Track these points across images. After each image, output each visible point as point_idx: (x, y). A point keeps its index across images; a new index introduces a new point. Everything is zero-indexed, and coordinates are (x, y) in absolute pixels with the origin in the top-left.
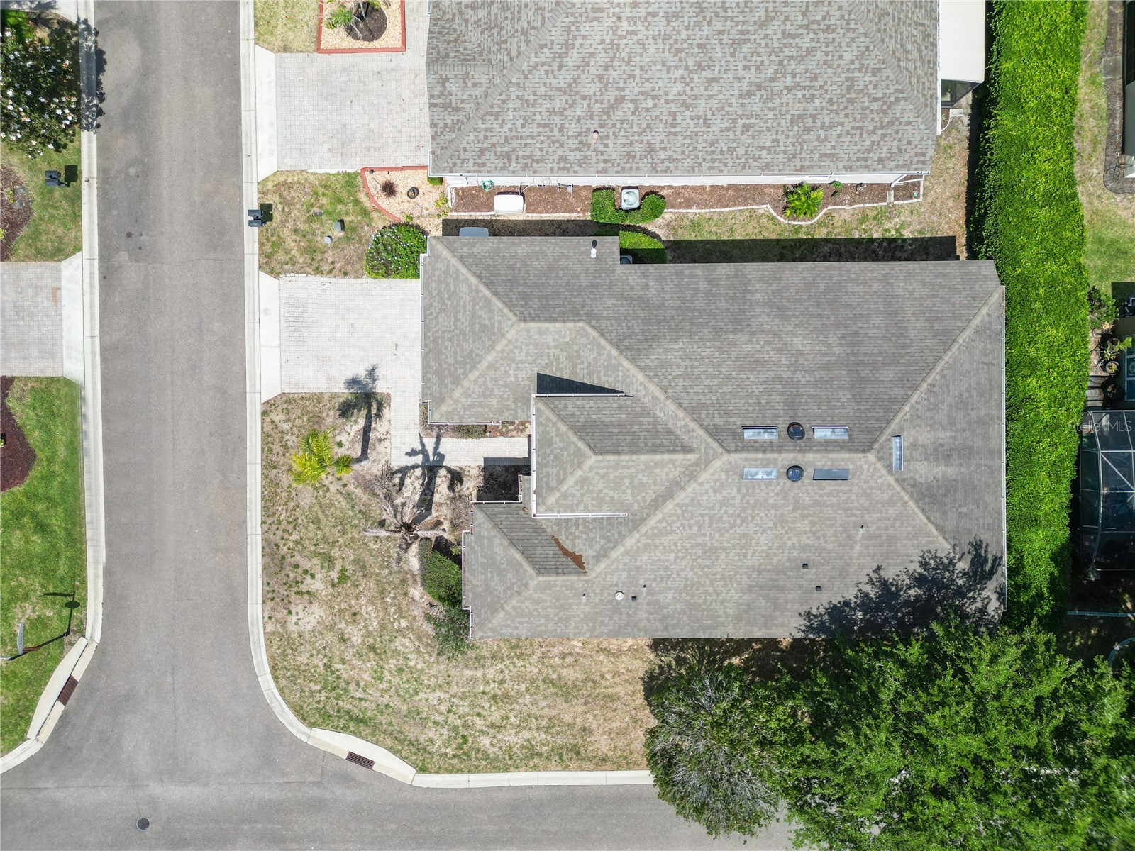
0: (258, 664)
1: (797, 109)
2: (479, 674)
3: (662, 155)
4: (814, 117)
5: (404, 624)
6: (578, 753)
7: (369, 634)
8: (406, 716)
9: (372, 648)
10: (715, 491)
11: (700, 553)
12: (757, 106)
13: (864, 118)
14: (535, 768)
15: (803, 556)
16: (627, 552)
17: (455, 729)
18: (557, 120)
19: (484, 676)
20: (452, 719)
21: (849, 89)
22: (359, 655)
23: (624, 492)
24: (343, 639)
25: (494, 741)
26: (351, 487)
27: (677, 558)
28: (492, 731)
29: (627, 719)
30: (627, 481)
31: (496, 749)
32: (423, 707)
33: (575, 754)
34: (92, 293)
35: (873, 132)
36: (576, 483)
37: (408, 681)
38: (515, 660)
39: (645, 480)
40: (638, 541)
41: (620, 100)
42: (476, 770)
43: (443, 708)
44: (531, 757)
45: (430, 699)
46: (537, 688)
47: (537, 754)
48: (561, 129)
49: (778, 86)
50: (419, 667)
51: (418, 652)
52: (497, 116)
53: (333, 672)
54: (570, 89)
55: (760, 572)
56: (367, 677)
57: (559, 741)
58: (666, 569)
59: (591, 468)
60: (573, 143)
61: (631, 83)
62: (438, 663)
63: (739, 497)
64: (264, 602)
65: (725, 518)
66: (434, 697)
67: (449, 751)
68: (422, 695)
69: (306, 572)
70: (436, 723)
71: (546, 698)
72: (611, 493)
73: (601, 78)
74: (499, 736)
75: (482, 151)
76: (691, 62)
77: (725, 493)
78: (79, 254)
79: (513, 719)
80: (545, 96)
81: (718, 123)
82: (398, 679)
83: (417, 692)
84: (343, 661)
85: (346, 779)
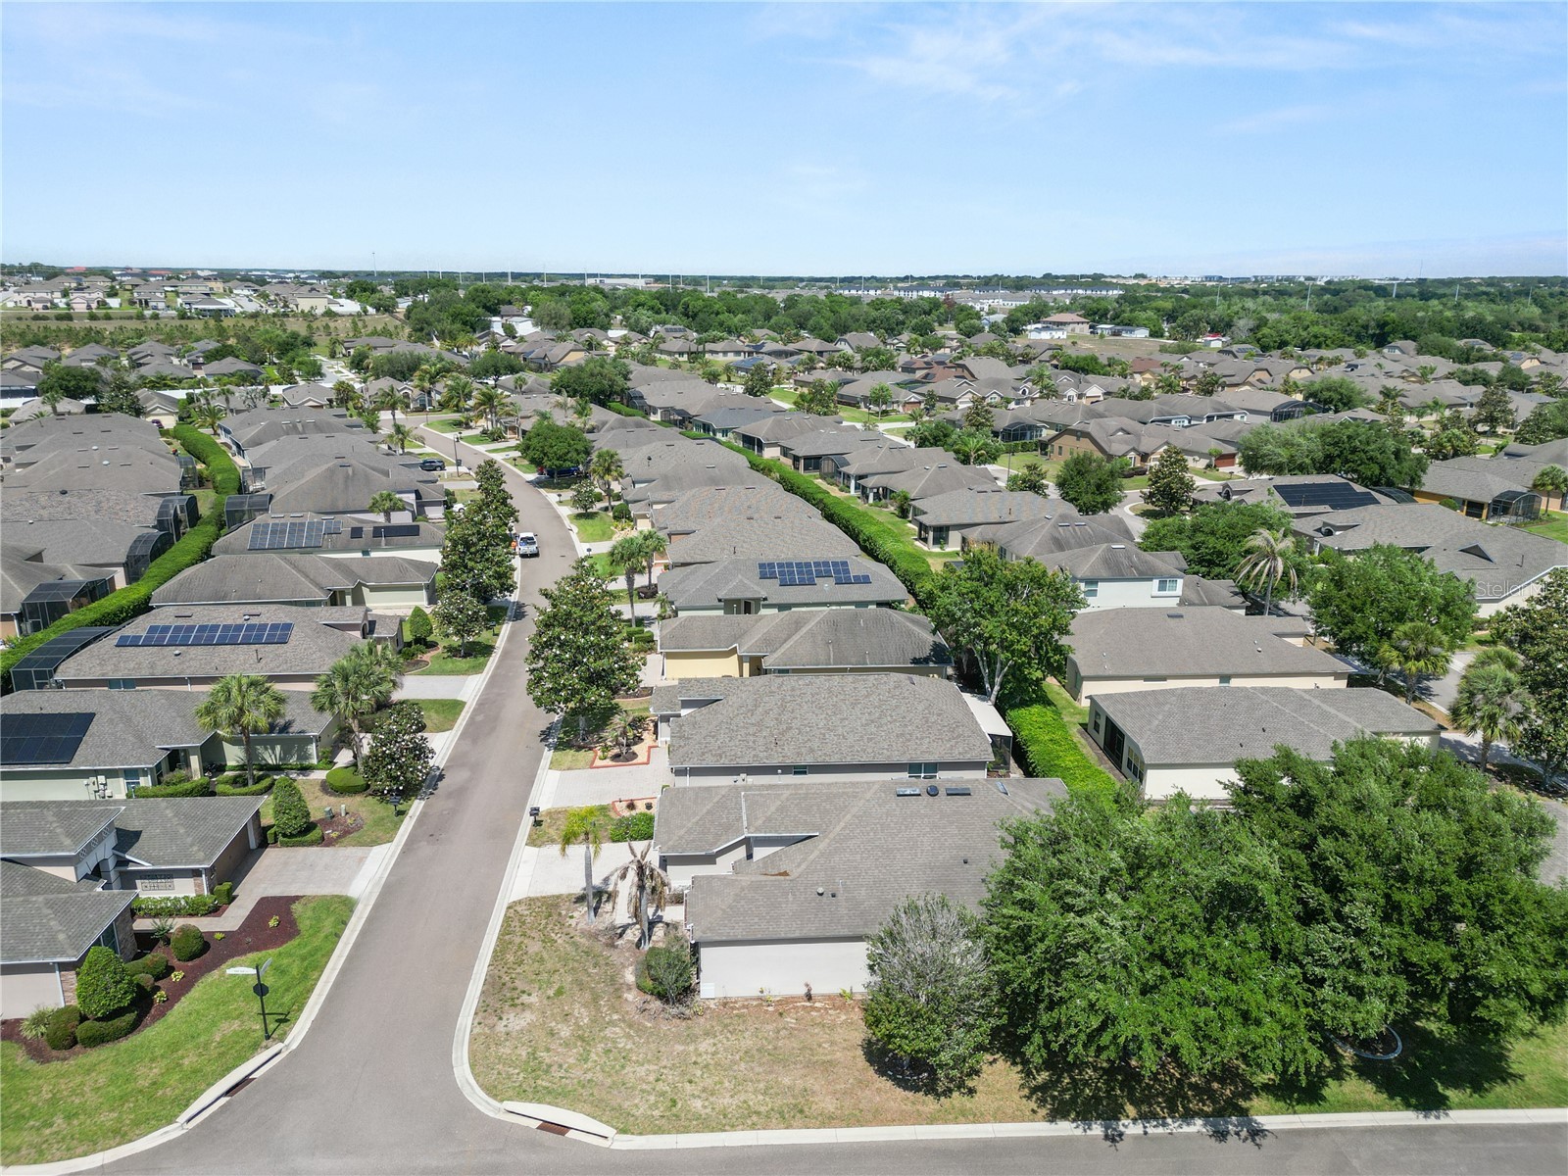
0: (456, 1059)
1: (898, 731)
2: (691, 1048)
3: (820, 753)
4: (911, 735)
5: (615, 1017)
6: (801, 1111)
7: (580, 1027)
8: (610, 1087)
9: (581, 1038)
10: (880, 805)
11: (880, 854)
12: (874, 730)
13: (941, 734)
14: (753, 1127)
15: (962, 854)
16: (822, 854)
17: (663, 1094)
18: (752, 738)
19: (696, 1049)
20: (660, 1086)
21: (927, 722)
22: (567, 1045)
23: (814, 816)
24: (552, 1033)
25: (707, 1104)
26: (577, 939)
27: (862, 858)
28: (704, 1095)
29: (851, 1081)
30: (815, 808)
31: (708, 1110)
32: (631, 1080)
33: (797, 1113)
34: (390, 859)
35: (949, 740)
36: (777, 810)
37: (615, 1059)
38: (729, 1035)
39: (828, 807)
40: (829, 844)
41: (789, 728)
42: (686, 1130)
43: (651, 1078)
44: (749, 1118)
45: (635, 1072)
46: (753, 1056)
47: (755, 1112)
48: (754, 742)
49: (884, 721)
50: (628, 1047)
51: (628, 1036)
52: (713, 737)
53: (536, 1059)
54: (759, 724)
55: (932, 869)
56: (571, 1061)
57: (779, 1102)
58: (856, 868)
59: (787, 799)
60: (762, 748)
61: (795, 721)
62: (648, 1042)
63: (898, 809)
64: (476, 1014)
65: (892, 825)
66: (641, 1071)
67: (656, 1113)
68: (628, 1069)
69: (523, 992)
70: (643, 1091)
71: (760, 1065)
72: (804, 817)
73: (777, 719)
74: (711, 1099)
75: (703, 754)
76: (829, 712)
77: (887, 807)
78: (389, 844)
79: (727, 1084)
80: (743, 727)
81: (851, 739)
82: (605, 1059)
83: (623, 1067)
84: (548, 1050)
85: (532, 1145)
